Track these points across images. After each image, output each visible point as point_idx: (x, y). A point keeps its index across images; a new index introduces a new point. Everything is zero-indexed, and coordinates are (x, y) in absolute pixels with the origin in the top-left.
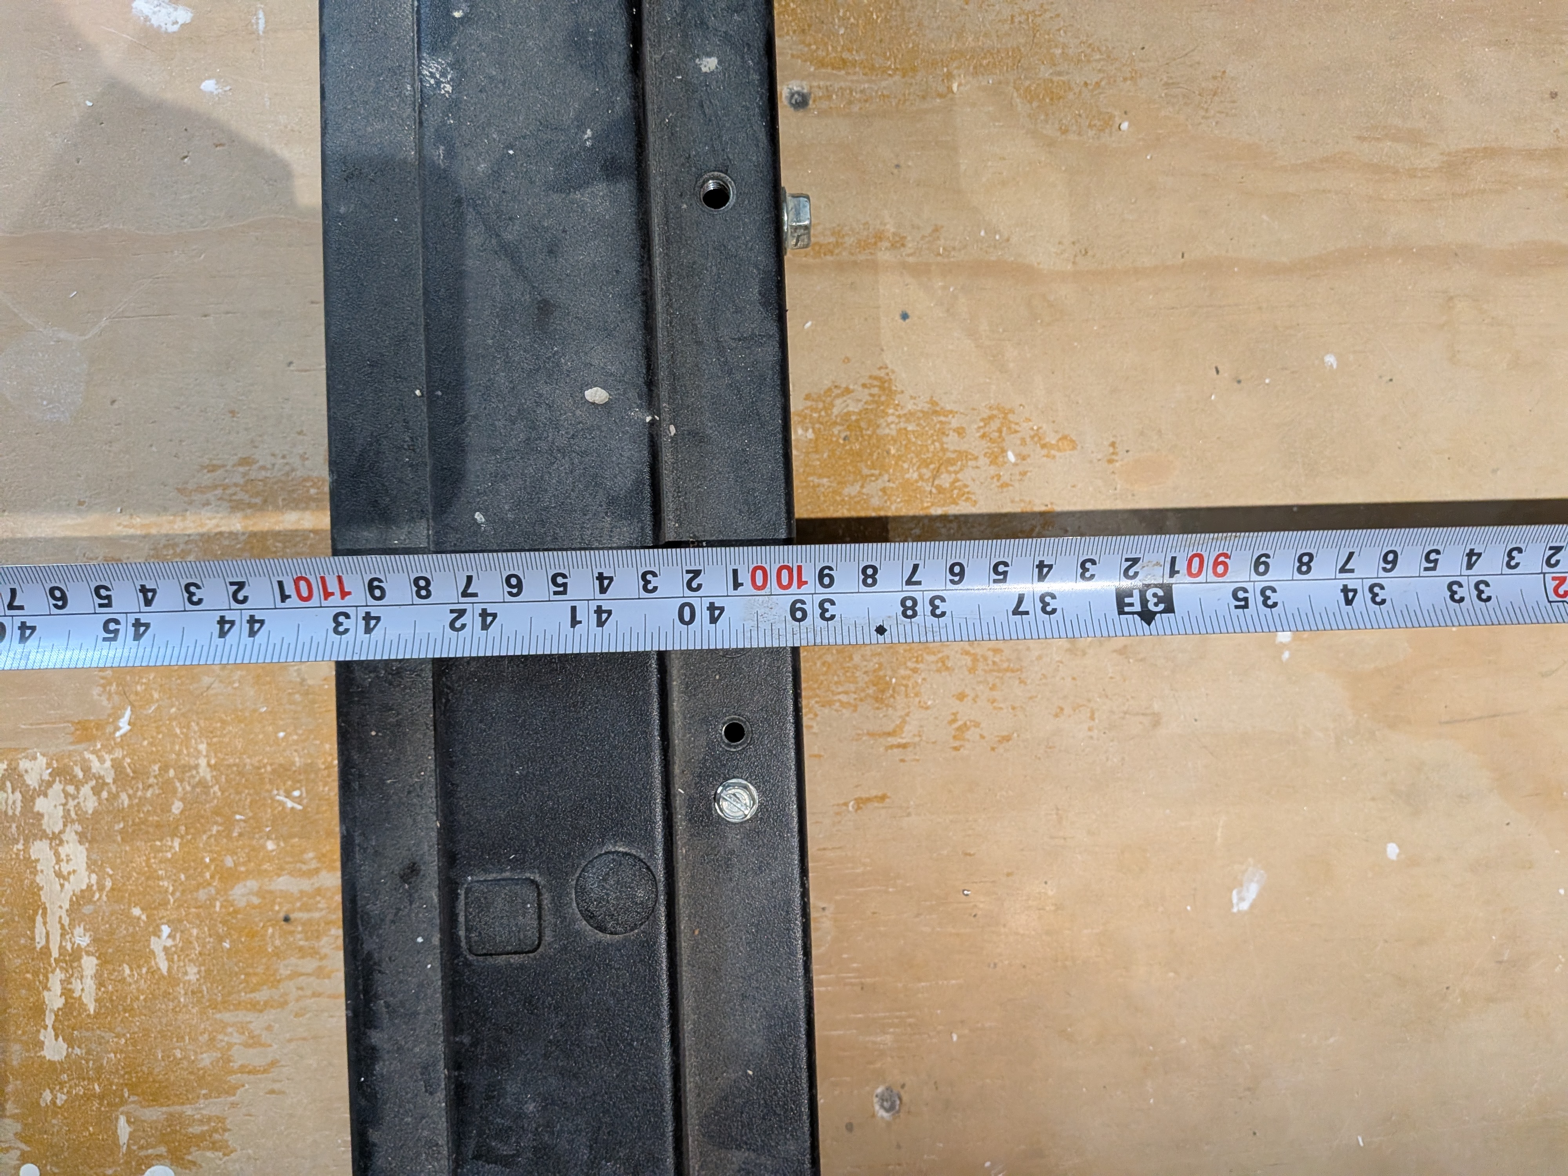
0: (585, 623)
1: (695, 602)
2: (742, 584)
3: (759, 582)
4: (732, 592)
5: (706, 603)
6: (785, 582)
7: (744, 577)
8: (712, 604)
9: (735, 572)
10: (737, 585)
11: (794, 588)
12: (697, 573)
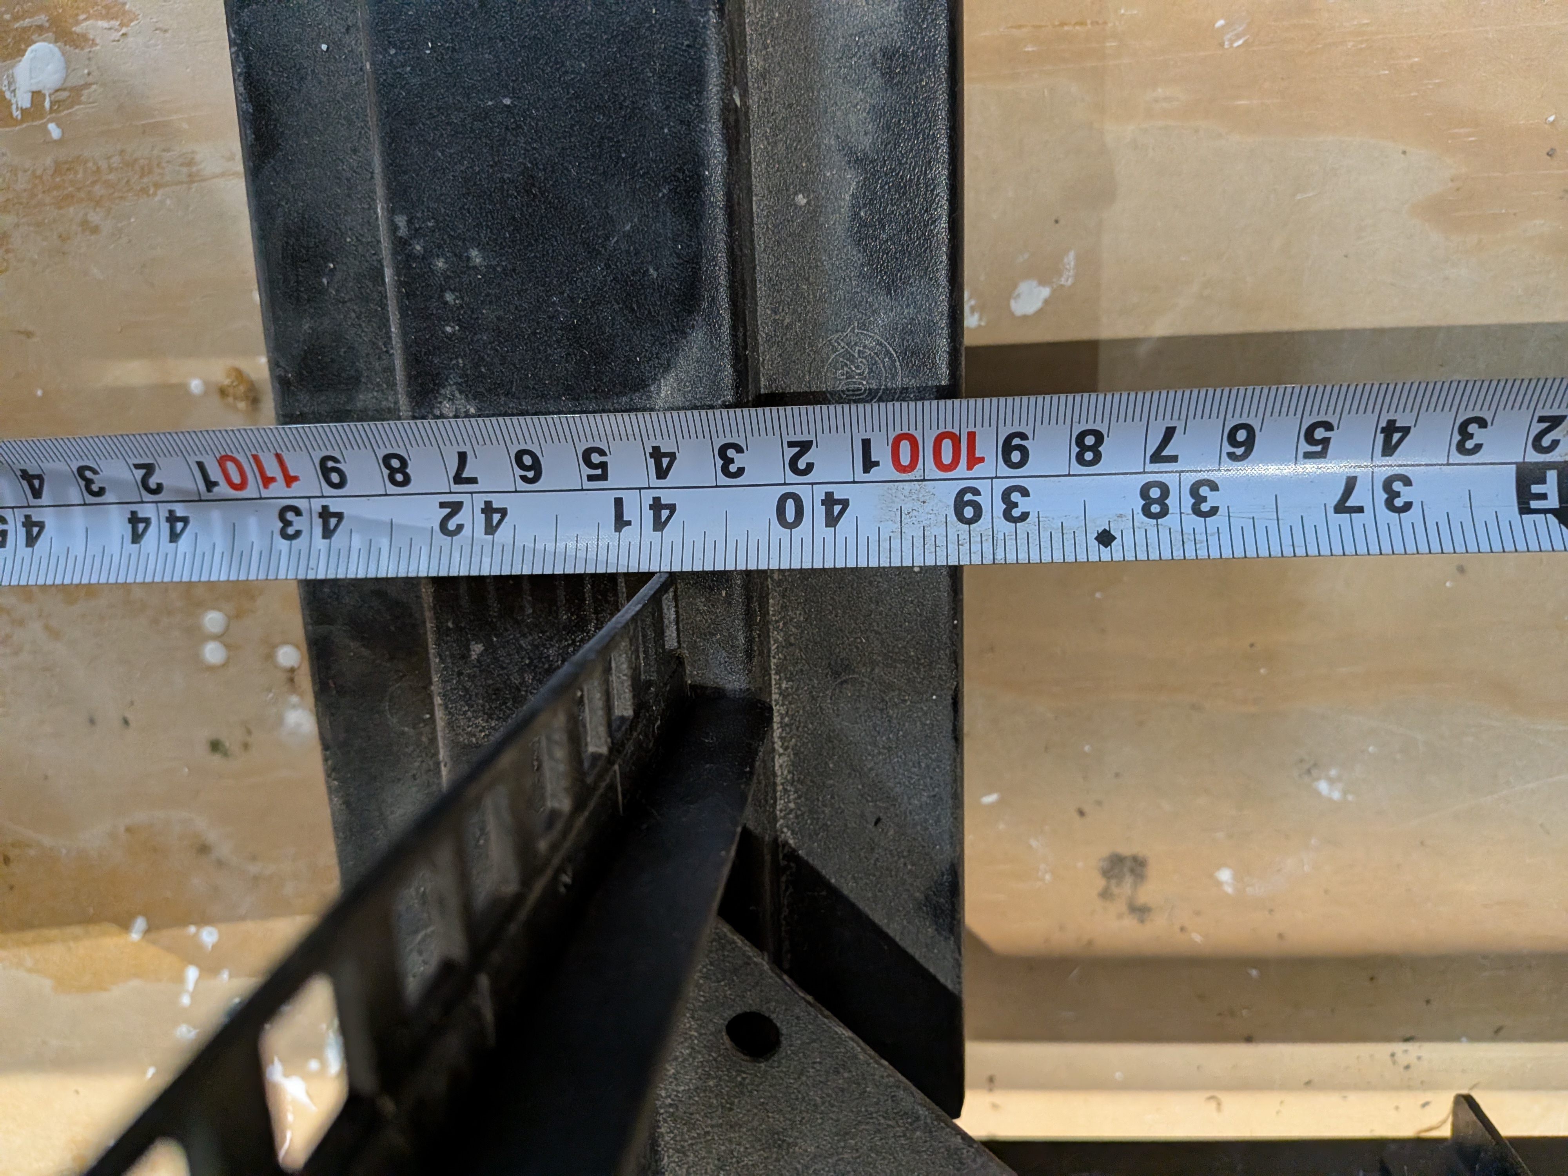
0: (635, 523)
1: (804, 492)
2: (877, 464)
3: (905, 460)
4: (860, 475)
5: (820, 492)
6: (947, 458)
7: (881, 452)
8: (829, 495)
9: (866, 444)
10: (869, 464)
11: (962, 470)
12: (804, 447)
